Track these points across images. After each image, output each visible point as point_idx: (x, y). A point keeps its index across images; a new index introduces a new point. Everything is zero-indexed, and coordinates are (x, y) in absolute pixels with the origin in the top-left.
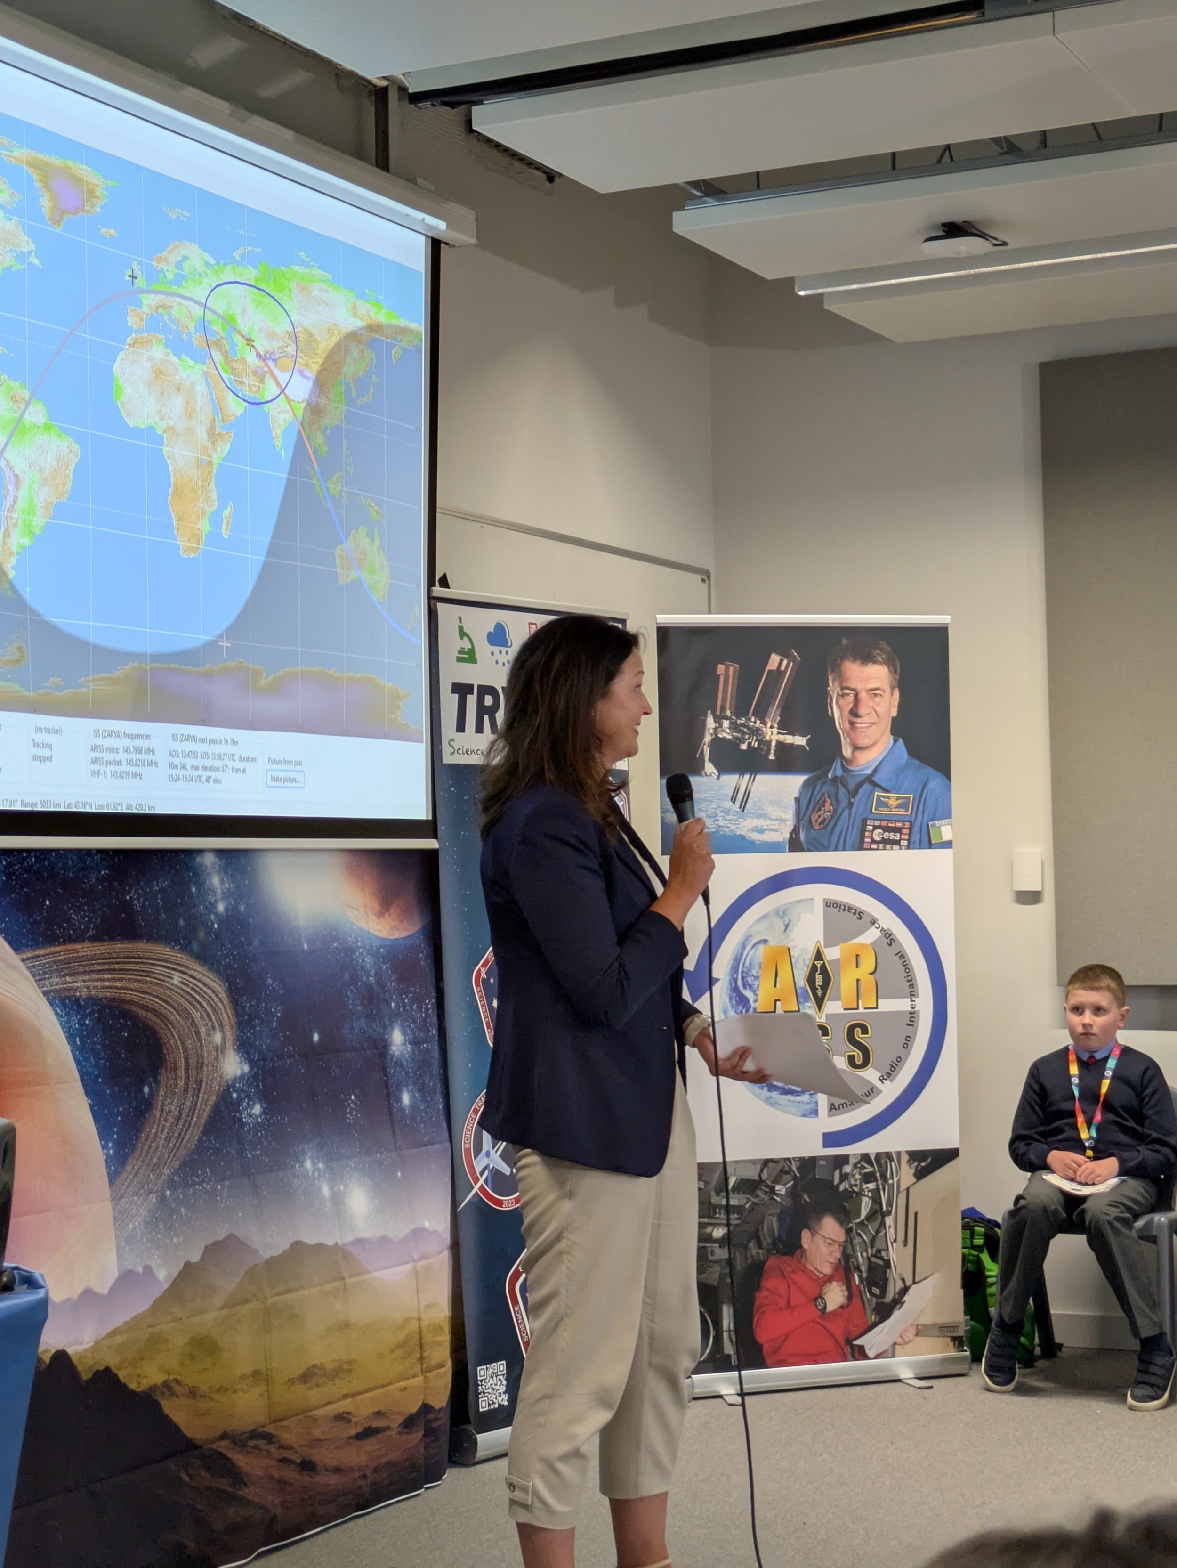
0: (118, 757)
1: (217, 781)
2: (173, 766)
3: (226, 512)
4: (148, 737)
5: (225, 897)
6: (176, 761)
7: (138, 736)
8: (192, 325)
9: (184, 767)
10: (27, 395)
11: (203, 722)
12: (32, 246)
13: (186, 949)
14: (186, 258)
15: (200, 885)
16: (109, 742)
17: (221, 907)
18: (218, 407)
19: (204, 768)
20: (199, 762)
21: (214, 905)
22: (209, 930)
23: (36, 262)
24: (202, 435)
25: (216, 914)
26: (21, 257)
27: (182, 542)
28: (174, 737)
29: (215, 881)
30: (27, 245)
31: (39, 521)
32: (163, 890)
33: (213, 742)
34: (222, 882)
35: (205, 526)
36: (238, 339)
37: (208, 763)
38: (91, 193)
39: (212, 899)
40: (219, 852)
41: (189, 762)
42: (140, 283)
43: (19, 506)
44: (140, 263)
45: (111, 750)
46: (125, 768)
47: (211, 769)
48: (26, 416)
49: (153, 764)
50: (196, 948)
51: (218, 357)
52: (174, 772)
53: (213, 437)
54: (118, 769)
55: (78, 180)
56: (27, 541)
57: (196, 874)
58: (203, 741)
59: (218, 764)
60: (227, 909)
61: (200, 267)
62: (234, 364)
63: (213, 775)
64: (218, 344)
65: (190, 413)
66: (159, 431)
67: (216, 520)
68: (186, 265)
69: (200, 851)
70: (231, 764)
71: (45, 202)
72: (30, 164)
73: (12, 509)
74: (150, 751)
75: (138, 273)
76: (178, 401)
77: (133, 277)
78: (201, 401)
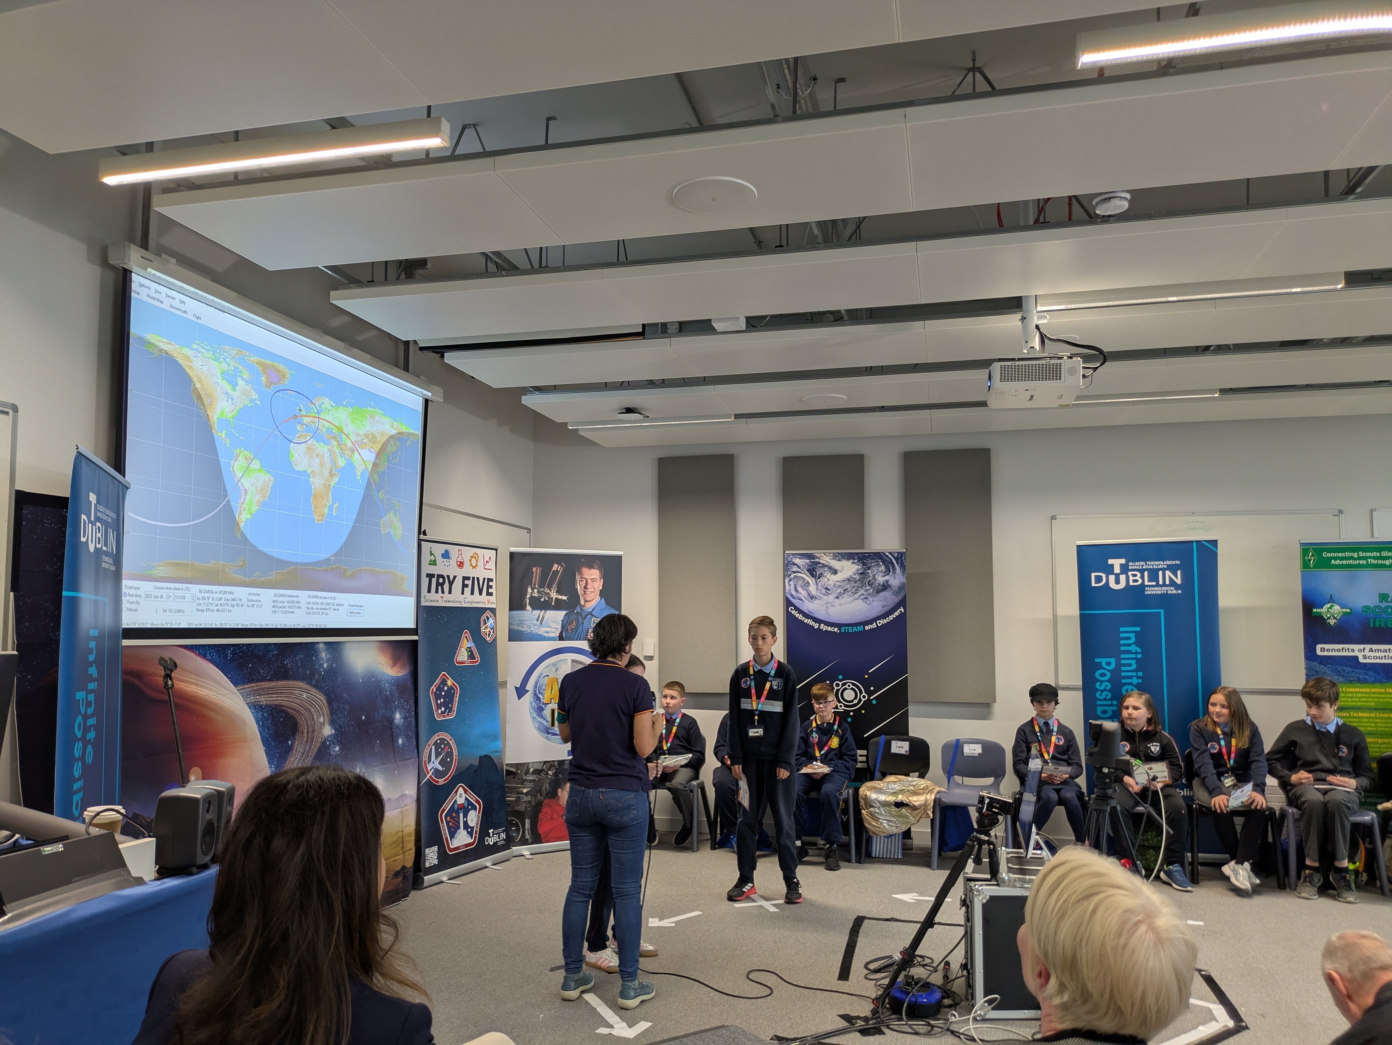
0: (284, 605)
1: (326, 614)
2: (308, 608)
3: (335, 505)
4: (298, 596)
5: (327, 661)
6: (309, 606)
7: (293, 596)
8: (324, 430)
9: (313, 609)
10: (252, 457)
11: (322, 591)
12: (257, 397)
13: (309, 683)
14: (323, 403)
15: (317, 656)
16: (280, 599)
17: (325, 666)
18: (334, 462)
19: (321, 609)
20: (319, 607)
21: (322, 665)
22: (320, 675)
23: (259, 403)
24: (327, 474)
25: (323, 668)
26: (252, 401)
27: (316, 517)
28: (309, 596)
29: (324, 654)
30: (255, 396)
31: (255, 508)
32: (300, 658)
33: (325, 598)
34: (326, 654)
35: (326, 511)
36: (343, 436)
37: (323, 607)
38: (284, 376)
39: (321, 662)
40: (325, 643)
41: (315, 606)
42: (303, 412)
43: (246, 502)
44: (303, 405)
45: (281, 602)
46: (287, 609)
47: (324, 609)
48: (251, 465)
49: (299, 607)
50: (314, 682)
51: (335, 443)
52: (308, 611)
53: (331, 475)
54: (284, 610)
55: (278, 370)
56: (249, 516)
57: (315, 652)
58: (321, 598)
59: (328, 607)
60: (328, 666)
61: (329, 407)
62: (342, 447)
63: (325, 611)
64: (335, 438)
65: (322, 465)
66: (308, 472)
67: (331, 508)
68: (323, 406)
69: (318, 643)
70: (333, 607)
71: (264, 378)
72: (257, 363)
73: (243, 503)
74: (298, 602)
75: (302, 408)
76: (317, 460)
77: (300, 410)
78: (327, 460)
